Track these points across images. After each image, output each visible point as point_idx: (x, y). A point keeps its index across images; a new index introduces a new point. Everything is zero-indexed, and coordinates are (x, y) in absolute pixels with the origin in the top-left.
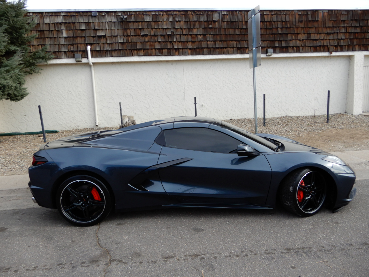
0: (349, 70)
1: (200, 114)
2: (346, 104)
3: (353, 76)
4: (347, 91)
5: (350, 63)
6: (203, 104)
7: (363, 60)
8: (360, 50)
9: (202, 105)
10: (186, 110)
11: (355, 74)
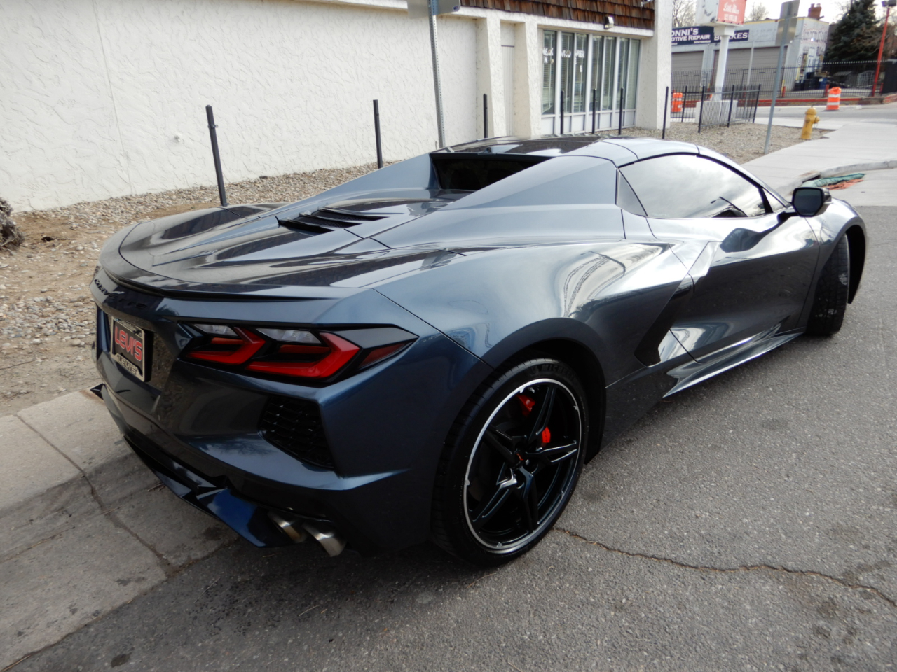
0: (476, 53)
1: (175, 168)
2: (477, 130)
3: (488, 67)
4: (477, 98)
5: (477, 34)
6: (179, 135)
7: (499, 30)
8: (495, 8)
9: (177, 138)
10: (128, 157)
11: (490, 62)
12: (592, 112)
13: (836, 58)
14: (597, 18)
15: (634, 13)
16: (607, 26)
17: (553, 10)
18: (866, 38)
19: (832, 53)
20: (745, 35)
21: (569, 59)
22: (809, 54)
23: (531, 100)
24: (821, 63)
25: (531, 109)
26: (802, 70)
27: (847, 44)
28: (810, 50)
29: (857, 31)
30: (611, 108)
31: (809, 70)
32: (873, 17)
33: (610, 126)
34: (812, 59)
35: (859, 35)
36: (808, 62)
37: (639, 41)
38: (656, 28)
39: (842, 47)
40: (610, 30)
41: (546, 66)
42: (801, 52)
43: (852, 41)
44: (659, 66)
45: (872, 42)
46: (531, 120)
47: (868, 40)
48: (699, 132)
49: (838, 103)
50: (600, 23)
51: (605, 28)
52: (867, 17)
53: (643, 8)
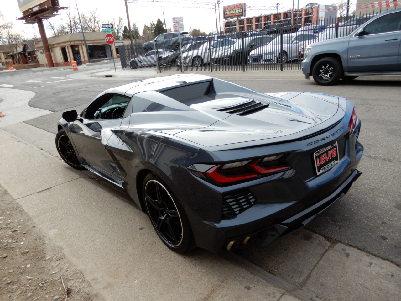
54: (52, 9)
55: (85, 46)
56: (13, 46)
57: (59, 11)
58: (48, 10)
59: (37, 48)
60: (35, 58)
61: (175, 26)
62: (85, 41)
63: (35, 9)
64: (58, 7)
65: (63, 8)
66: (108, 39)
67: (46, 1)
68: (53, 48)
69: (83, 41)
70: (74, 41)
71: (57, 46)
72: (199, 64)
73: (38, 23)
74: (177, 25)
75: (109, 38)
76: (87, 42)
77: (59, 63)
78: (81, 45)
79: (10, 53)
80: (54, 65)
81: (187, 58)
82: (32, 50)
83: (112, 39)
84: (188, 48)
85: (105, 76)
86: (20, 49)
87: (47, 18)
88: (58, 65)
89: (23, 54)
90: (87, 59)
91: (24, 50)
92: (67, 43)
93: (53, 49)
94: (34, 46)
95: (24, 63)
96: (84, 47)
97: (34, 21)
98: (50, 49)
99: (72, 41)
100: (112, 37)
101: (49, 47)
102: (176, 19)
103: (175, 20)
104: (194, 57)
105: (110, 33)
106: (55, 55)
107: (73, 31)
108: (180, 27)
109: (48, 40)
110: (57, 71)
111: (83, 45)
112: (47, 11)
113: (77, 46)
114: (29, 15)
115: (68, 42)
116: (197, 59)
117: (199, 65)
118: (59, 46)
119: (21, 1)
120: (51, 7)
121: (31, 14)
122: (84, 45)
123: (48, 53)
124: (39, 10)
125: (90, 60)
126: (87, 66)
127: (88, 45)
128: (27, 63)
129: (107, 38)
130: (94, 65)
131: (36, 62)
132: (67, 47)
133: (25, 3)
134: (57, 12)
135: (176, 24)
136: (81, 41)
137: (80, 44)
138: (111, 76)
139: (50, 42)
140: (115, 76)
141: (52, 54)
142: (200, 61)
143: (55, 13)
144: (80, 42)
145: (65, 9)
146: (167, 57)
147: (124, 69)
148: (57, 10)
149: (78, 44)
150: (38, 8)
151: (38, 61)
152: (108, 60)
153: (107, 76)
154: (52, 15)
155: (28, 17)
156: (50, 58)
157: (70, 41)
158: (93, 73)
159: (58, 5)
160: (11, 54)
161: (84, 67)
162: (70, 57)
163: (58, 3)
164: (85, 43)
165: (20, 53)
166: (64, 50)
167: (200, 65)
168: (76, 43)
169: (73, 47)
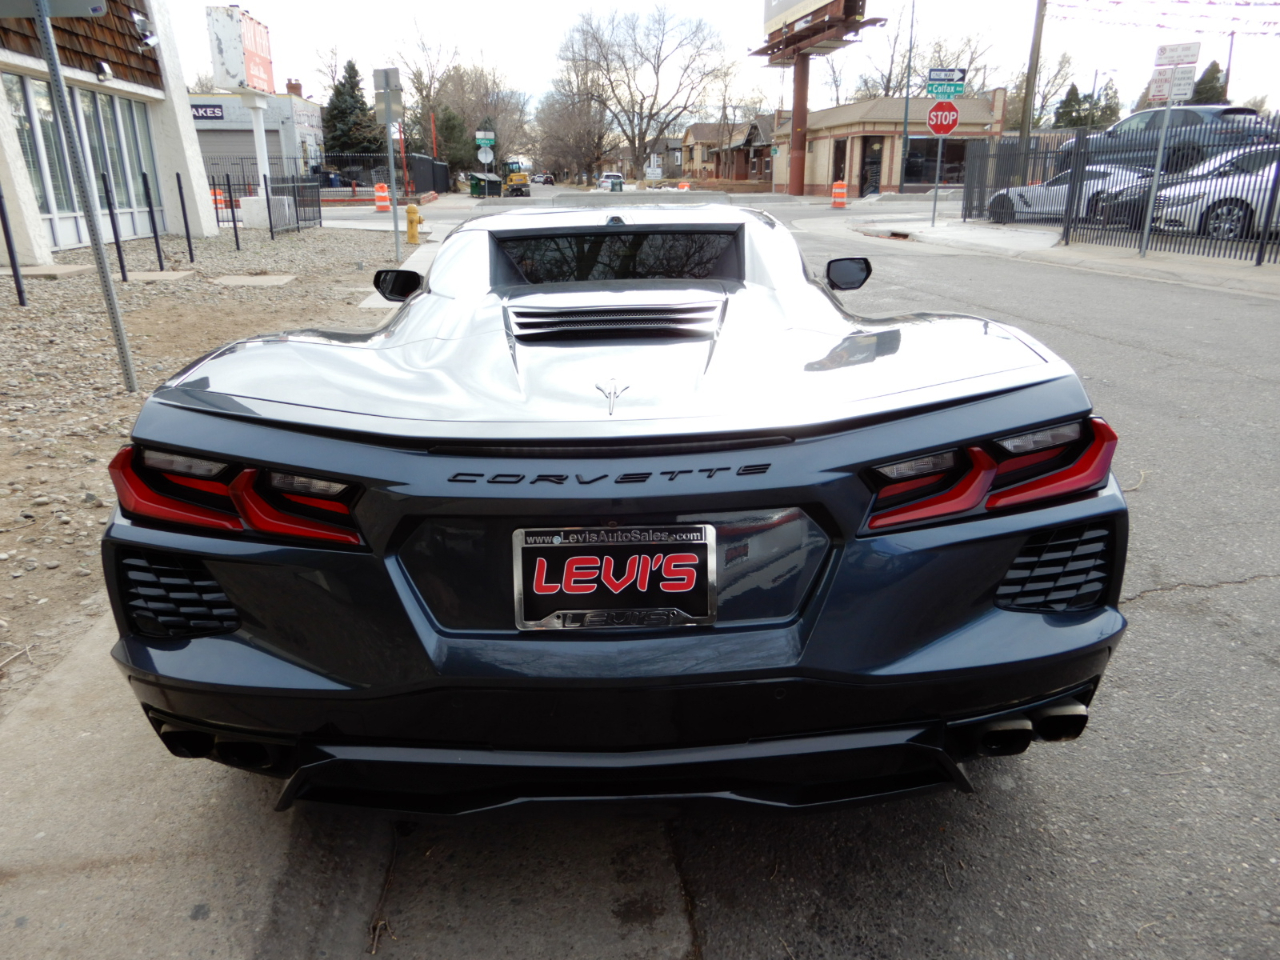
12: (107, 211)
13: (337, 149)
14: (85, 62)
15: (134, 62)
16: (101, 77)
17: (16, 40)
18: (364, 127)
19: (331, 143)
20: (218, 112)
21: (52, 123)
22: (308, 143)
23: (18, 189)
24: (324, 155)
25: (22, 204)
26: (306, 163)
27: (345, 134)
28: (308, 137)
29: (352, 118)
30: (129, 205)
31: (313, 163)
32: (364, 103)
33: (135, 234)
34: (313, 149)
35: (356, 124)
36: (309, 152)
37: (144, 104)
38: (166, 88)
39: (341, 136)
40: (107, 84)
41: (20, 132)
42: (298, 140)
43: (350, 130)
44: (186, 145)
45: (373, 133)
46: (27, 222)
47: (367, 129)
48: (273, 238)
49: (388, 203)
50: (91, 71)
51: (99, 80)
52: (357, 102)
53: (143, 55)
54: (840, 24)
55: (901, 141)
56: (726, 128)
57: (861, 31)
58: (830, 27)
59: (779, 137)
60: (768, 165)
61: (1162, 77)
62: (906, 123)
63: (799, 26)
64: (858, 18)
65: (873, 22)
66: (937, 117)
67: (832, 3)
68: (816, 139)
69: (900, 123)
70: (875, 123)
71: (826, 133)
72: (1231, 231)
73: (795, 65)
74: (1168, 75)
75: (940, 113)
76: (910, 129)
77: (818, 186)
78: (893, 137)
79: (714, 147)
80: (806, 189)
81: (1183, 204)
82: (765, 143)
83: (952, 118)
84: (1221, 166)
85: (889, 234)
86: (739, 140)
87: (825, 50)
88: (814, 190)
89: (742, 152)
90: (896, 179)
91: (748, 142)
92: (855, 129)
93: (815, 143)
94: (773, 131)
95: (739, 177)
96: (899, 144)
97: (786, 61)
98: (807, 143)
99: (869, 123)
100: (952, 113)
101: (805, 136)
102: (1172, 50)
103: (1168, 54)
104: (1220, 201)
105: (949, 97)
106: (814, 161)
107: (891, 93)
108: (1177, 82)
109: (809, 116)
110: (791, 205)
111: (897, 136)
112: (828, 33)
113: (881, 139)
114: (780, 42)
115: (859, 123)
116: (1230, 212)
117: (1231, 235)
118: (831, 137)
119: (774, 4)
120: (840, 20)
121: (787, 38)
122: (900, 136)
123: (796, 154)
124: (807, 29)
125: (905, 185)
126: (879, 200)
127: (910, 137)
128: (746, 177)
129: (934, 113)
130: (901, 199)
131: (765, 178)
132: (853, 138)
133: (783, 7)
134: (857, 33)
135: (1165, 71)
136: (896, 124)
137: (892, 132)
138: (905, 236)
139: (811, 123)
140: (916, 236)
141: (808, 156)
142: (1239, 218)
143: (850, 37)
144: (892, 128)
145: (878, 24)
146: (1121, 193)
147: (967, 220)
148: (855, 27)
149: (882, 132)
150: (807, 22)
151: (771, 174)
152: (953, 190)
153: (895, 235)
154: (838, 42)
155: (779, 49)
156: (798, 167)
157: (864, 123)
158: (873, 222)
159: (862, 14)
160: (716, 149)
161: (870, 204)
162: (851, 171)
163: (863, 7)
164: (906, 133)
165: (738, 149)
166: (840, 149)
167: (1235, 236)
168: (880, 129)
169: (867, 141)
